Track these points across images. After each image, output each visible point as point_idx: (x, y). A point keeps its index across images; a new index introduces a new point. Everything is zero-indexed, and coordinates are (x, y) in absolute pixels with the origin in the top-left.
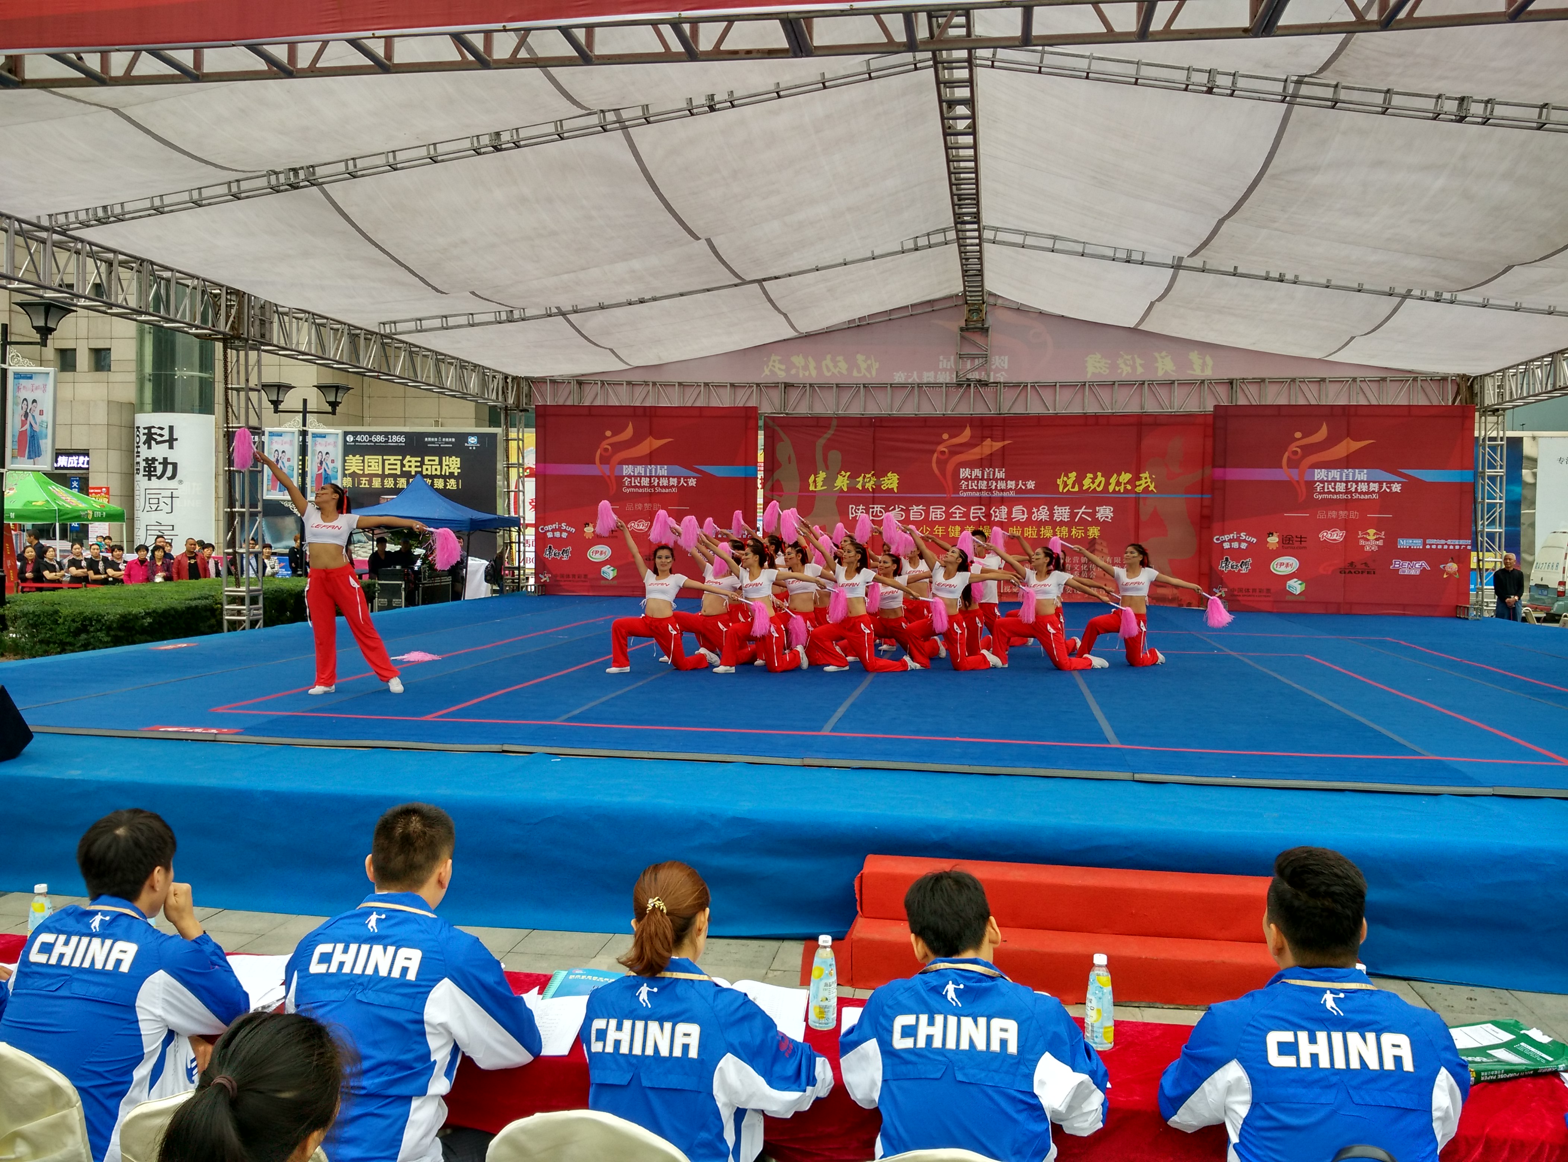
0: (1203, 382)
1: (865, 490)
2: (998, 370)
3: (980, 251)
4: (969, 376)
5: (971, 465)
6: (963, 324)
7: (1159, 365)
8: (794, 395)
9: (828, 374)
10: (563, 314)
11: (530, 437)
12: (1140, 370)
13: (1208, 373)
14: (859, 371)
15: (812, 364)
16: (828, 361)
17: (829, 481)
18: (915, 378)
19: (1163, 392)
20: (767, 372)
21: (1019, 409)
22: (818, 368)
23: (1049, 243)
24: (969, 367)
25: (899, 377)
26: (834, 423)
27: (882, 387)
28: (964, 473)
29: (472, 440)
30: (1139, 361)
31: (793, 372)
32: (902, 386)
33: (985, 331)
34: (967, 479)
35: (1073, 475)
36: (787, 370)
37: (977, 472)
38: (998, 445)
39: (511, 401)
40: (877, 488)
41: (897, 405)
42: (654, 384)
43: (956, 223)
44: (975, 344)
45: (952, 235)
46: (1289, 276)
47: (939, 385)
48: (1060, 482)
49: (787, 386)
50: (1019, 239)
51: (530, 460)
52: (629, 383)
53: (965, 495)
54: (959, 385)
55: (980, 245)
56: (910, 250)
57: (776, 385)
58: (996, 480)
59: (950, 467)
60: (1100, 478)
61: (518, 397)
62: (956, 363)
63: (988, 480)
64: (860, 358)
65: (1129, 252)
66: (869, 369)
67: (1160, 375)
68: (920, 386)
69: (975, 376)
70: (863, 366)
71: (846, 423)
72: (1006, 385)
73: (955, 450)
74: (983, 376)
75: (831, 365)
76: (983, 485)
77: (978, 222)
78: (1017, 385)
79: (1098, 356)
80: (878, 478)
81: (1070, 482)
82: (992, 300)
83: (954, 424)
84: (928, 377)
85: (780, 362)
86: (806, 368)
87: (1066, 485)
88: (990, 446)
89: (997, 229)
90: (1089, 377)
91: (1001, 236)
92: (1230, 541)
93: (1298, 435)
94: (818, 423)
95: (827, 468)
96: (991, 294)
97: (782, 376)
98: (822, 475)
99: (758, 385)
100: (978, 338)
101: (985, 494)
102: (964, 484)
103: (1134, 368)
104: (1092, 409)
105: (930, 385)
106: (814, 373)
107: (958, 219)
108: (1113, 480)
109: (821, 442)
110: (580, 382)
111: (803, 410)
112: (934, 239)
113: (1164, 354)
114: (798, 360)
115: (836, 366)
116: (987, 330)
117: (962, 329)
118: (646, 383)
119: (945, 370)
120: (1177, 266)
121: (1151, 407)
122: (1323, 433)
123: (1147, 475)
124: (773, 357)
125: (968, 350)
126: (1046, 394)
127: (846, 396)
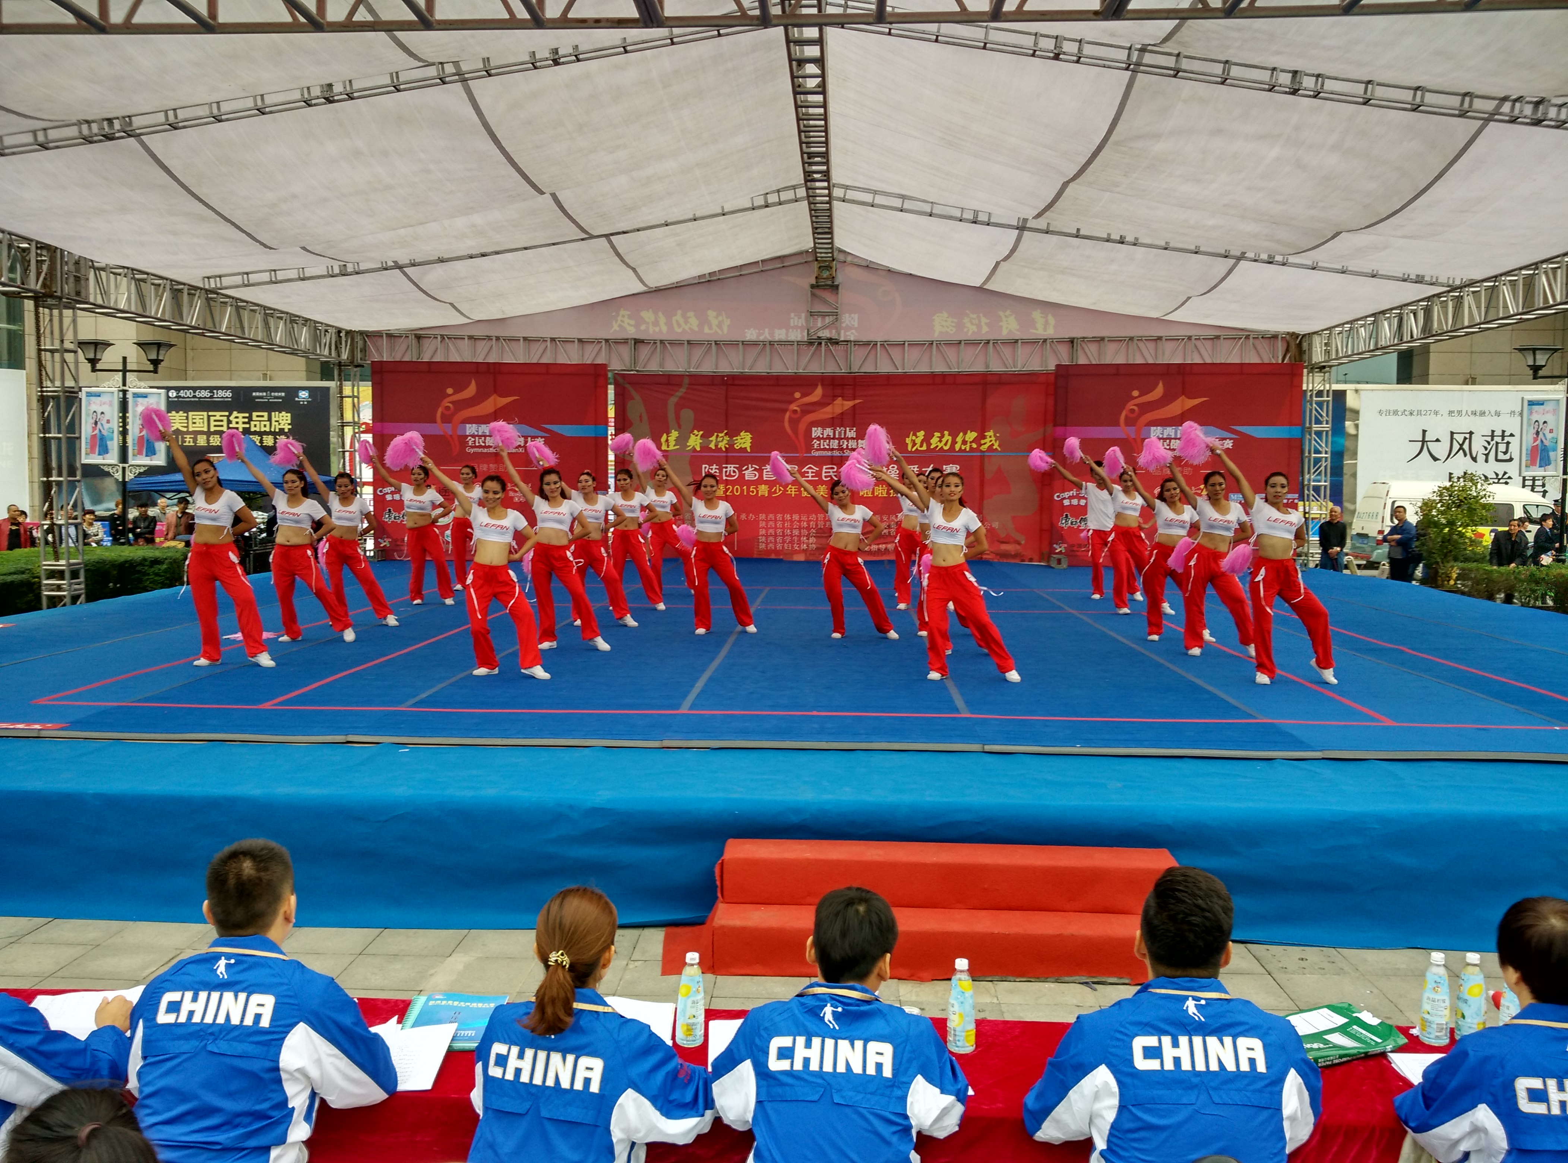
0: (1045, 341)
1: (718, 450)
2: (848, 328)
3: (830, 210)
4: (820, 334)
5: (823, 424)
6: (813, 282)
7: (1004, 324)
8: (644, 351)
9: (679, 330)
10: (399, 267)
11: (366, 391)
12: (985, 329)
13: (1050, 332)
14: (710, 328)
15: (662, 320)
16: (678, 317)
17: (682, 440)
18: (766, 336)
19: (1007, 351)
20: (616, 327)
21: (869, 368)
22: (669, 324)
23: (897, 203)
24: (820, 325)
25: (751, 335)
26: (686, 381)
27: (733, 344)
28: (816, 432)
29: (303, 395)
30: (984, 320)
31: (643, 327)
32: (755, 344)
33: (835, 288)
34: (819, 439)
35: (921, 434)
36: (637, 326)
37: (829, 431)
38: (849, 404)
39: (345, 356)
40: (730, 448)
41: (749, 363)
42: (498, 338)
43: (806, 181)
44: (825, 302)
45: (802, 192)
46: (1129, 238)
47: (790, 343)
48: (908, 441)
49: (637, 342)
50: (868, 198)
51: (367, 415)
52: (471, 337)
53: (817, 454)
54: (810, 343)
55: (829, 203)
56: (760, 207)
57: (625, 341)
58: (848, 439)
59: (802, 427)
60: (947, 437)
61: (352, 351)
62: (807, 321)
63: (840, 439)
64: (711, 314)
65: (976, 212)
66: (720, 325)
67: (1004, 334)
68: (771, 343)
69: (826, 334)
70: (715, 322)
71: (699, 382)
72: (857, 343)
73: (808, 409)
74: (833, 334)
75: (682, 321)
76: (835, 444)
77: (828, 180)
78: (867, 344)
79: (945, 315)
80: (731, 437)
81: (918, 441)
82: (841, 257)
83: (805, 382)
84: (780, 335)
85: (630, 317)
86: (656, 323)
87: (914, 444)
88: (841, 405)
89: (847, 187)
90: (936, 336)
91: (850, 195)
92: (1070, 498)
93: (1135, 393)
94: (670, 381)
95: (679, 427)
96: (841, 251)
97: (631, 332)
98: (674, 434)
99: (607, 341)
100: (828, 296)
101: (836, 453)
102: (816, 443)
103: (979, 326)
104: (940, 368)
105: (781, 343)
106: (664, 329)
107: (808, 177)
108: (959, 439)
109: (673, 400)
110: (419, 336)
111: (653, 367)
112: (785, 196)
113: (1008, 312)
114: (648, 315)
115: (686, 322)
116: (837, 287)
117: (812, 286)
118: (489, 338)
119: (796, 327)
120: (1022, 227)
121: (996, 367)
122: (1159, 391)
123: (991, 433)
124: (622, 312)
125: (820, 307)
126: (895, 353)
127: (698, 353)
